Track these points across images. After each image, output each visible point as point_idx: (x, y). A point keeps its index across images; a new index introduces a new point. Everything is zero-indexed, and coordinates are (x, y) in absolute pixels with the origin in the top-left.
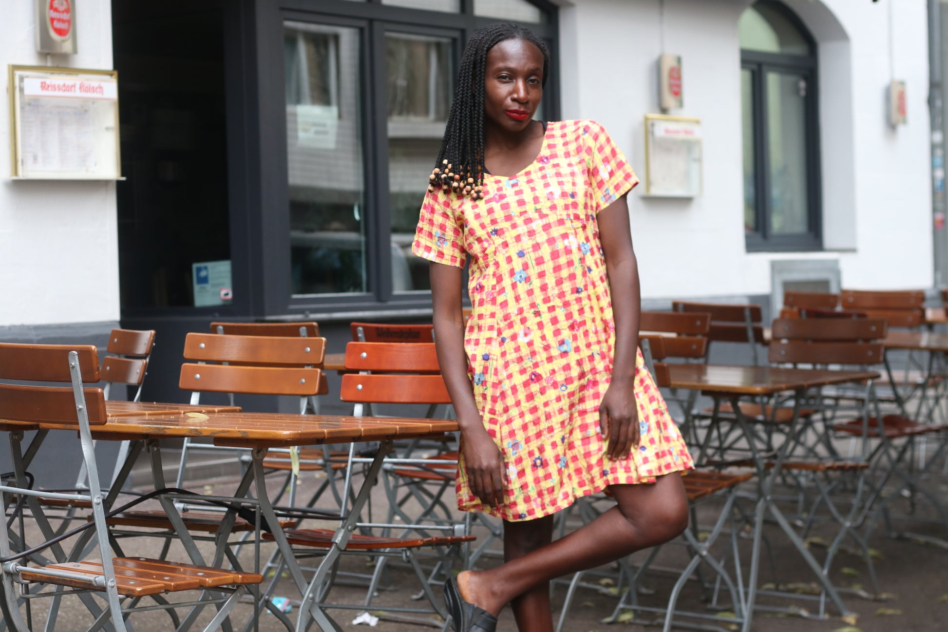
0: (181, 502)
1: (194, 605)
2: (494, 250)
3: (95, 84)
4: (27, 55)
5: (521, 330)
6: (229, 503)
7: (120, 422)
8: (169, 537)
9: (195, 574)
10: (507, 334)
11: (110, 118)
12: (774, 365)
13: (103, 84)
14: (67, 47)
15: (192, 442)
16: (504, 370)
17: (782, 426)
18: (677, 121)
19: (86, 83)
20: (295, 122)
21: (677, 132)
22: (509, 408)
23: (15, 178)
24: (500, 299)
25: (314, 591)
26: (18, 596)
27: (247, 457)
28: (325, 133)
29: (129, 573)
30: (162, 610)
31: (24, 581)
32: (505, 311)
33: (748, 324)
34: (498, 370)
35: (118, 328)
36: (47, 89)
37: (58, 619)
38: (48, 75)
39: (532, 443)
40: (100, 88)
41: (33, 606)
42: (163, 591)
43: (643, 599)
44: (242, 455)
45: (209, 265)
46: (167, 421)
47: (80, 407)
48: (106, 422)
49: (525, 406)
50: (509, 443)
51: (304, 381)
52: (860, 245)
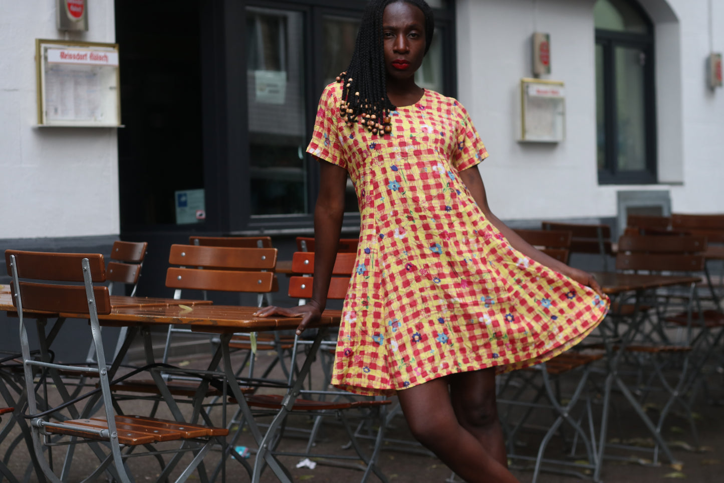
0: (166, 373)
1: (176, 452)
2: (371, 160)
3: (102, 54)
4: (50, 31)
5: (396, 228)
6: (204, 375)
7: (121, 313)
8: (157, 400)
9: (177, 428)
10: (384, 231)
11: (113, 80)
12: (620, 272)
13: (108, 54)
14: (81, 25)
15: (175, 328)
16: (383, 262)
17: (626, 318)
18: (546, 84)
19: (95, 53)
20: (254, 83)
21: (546, 92)
22: (389, 293)
23: (40, 125)
24: (378, 202)
25: (267, 442)
26: (42, 444)
27: (216, 340)
28: (276, 92)
29: (127, 427)
30: (152, 456)
31: (48, 433)
32: (382, 212)
33: (600, 240)
34: (379, 262)
35: (118, 240)
36: (65, 58)
37: (73, 462)
38: (66, 47)
39: (410, 321)
40: (106, 57)
41: (54, 453)
42: (153, 441)
43: (519, 450)
44: (212, 338)
45: (188, 192)
46: (156, 312)
47: (90, 300)
48: (110, 313)
49: (402, 291)
50: (389, 322)
51: (260, 281)
52: (687, 179)
